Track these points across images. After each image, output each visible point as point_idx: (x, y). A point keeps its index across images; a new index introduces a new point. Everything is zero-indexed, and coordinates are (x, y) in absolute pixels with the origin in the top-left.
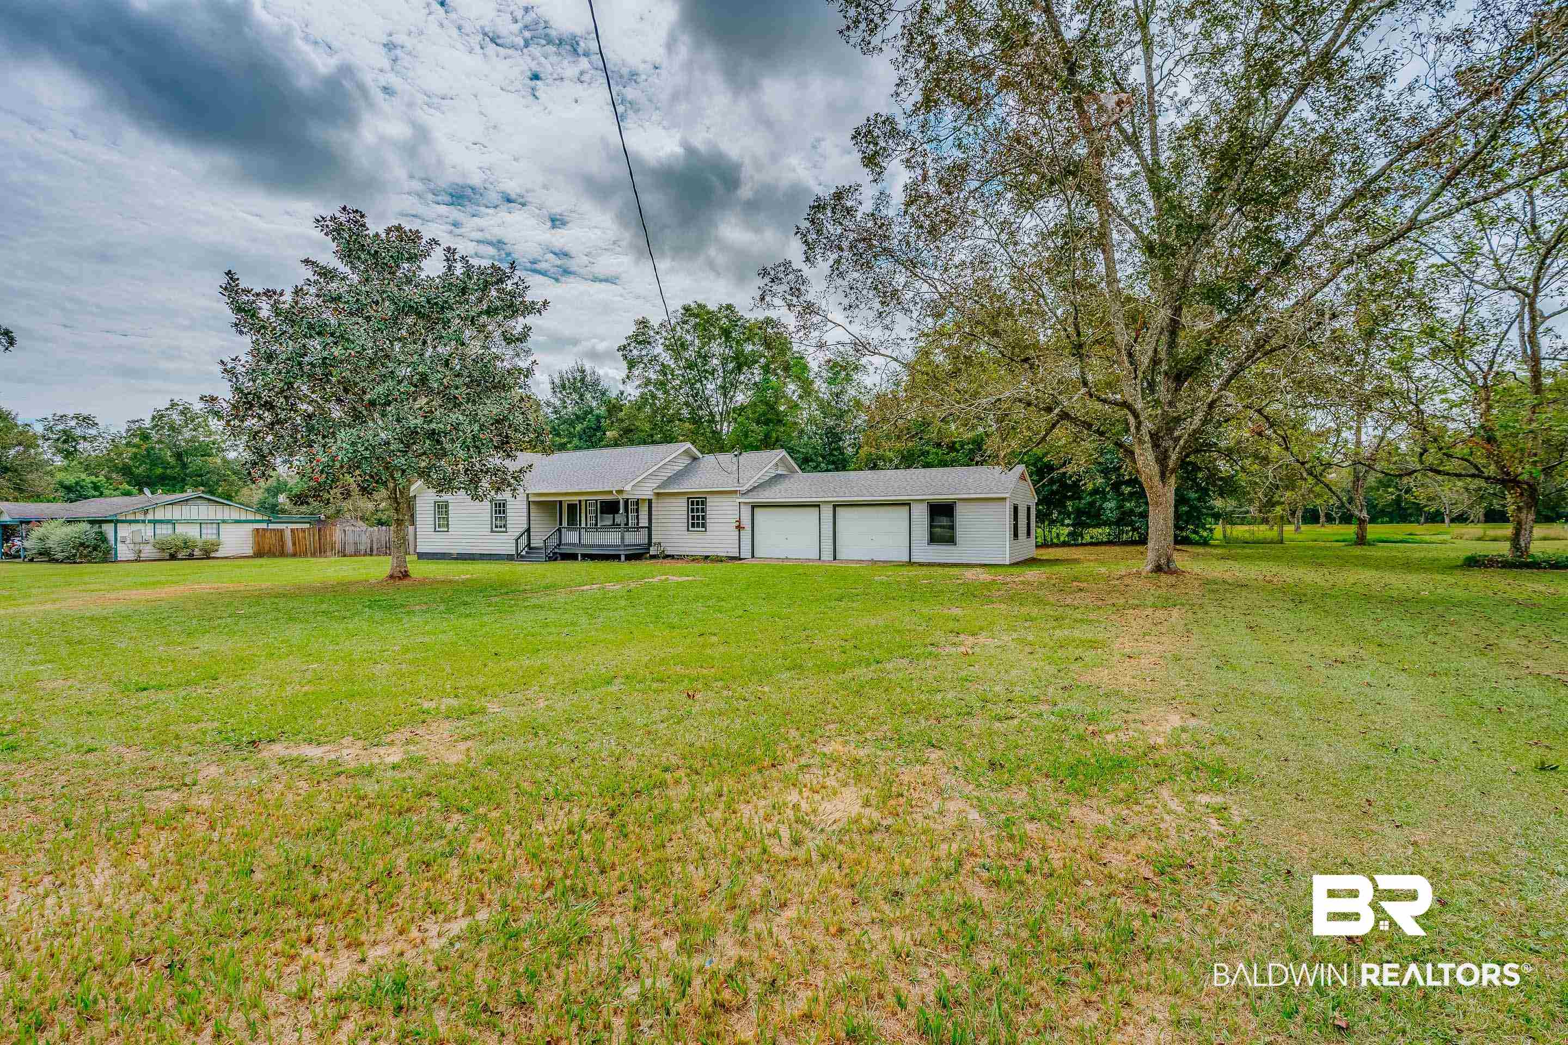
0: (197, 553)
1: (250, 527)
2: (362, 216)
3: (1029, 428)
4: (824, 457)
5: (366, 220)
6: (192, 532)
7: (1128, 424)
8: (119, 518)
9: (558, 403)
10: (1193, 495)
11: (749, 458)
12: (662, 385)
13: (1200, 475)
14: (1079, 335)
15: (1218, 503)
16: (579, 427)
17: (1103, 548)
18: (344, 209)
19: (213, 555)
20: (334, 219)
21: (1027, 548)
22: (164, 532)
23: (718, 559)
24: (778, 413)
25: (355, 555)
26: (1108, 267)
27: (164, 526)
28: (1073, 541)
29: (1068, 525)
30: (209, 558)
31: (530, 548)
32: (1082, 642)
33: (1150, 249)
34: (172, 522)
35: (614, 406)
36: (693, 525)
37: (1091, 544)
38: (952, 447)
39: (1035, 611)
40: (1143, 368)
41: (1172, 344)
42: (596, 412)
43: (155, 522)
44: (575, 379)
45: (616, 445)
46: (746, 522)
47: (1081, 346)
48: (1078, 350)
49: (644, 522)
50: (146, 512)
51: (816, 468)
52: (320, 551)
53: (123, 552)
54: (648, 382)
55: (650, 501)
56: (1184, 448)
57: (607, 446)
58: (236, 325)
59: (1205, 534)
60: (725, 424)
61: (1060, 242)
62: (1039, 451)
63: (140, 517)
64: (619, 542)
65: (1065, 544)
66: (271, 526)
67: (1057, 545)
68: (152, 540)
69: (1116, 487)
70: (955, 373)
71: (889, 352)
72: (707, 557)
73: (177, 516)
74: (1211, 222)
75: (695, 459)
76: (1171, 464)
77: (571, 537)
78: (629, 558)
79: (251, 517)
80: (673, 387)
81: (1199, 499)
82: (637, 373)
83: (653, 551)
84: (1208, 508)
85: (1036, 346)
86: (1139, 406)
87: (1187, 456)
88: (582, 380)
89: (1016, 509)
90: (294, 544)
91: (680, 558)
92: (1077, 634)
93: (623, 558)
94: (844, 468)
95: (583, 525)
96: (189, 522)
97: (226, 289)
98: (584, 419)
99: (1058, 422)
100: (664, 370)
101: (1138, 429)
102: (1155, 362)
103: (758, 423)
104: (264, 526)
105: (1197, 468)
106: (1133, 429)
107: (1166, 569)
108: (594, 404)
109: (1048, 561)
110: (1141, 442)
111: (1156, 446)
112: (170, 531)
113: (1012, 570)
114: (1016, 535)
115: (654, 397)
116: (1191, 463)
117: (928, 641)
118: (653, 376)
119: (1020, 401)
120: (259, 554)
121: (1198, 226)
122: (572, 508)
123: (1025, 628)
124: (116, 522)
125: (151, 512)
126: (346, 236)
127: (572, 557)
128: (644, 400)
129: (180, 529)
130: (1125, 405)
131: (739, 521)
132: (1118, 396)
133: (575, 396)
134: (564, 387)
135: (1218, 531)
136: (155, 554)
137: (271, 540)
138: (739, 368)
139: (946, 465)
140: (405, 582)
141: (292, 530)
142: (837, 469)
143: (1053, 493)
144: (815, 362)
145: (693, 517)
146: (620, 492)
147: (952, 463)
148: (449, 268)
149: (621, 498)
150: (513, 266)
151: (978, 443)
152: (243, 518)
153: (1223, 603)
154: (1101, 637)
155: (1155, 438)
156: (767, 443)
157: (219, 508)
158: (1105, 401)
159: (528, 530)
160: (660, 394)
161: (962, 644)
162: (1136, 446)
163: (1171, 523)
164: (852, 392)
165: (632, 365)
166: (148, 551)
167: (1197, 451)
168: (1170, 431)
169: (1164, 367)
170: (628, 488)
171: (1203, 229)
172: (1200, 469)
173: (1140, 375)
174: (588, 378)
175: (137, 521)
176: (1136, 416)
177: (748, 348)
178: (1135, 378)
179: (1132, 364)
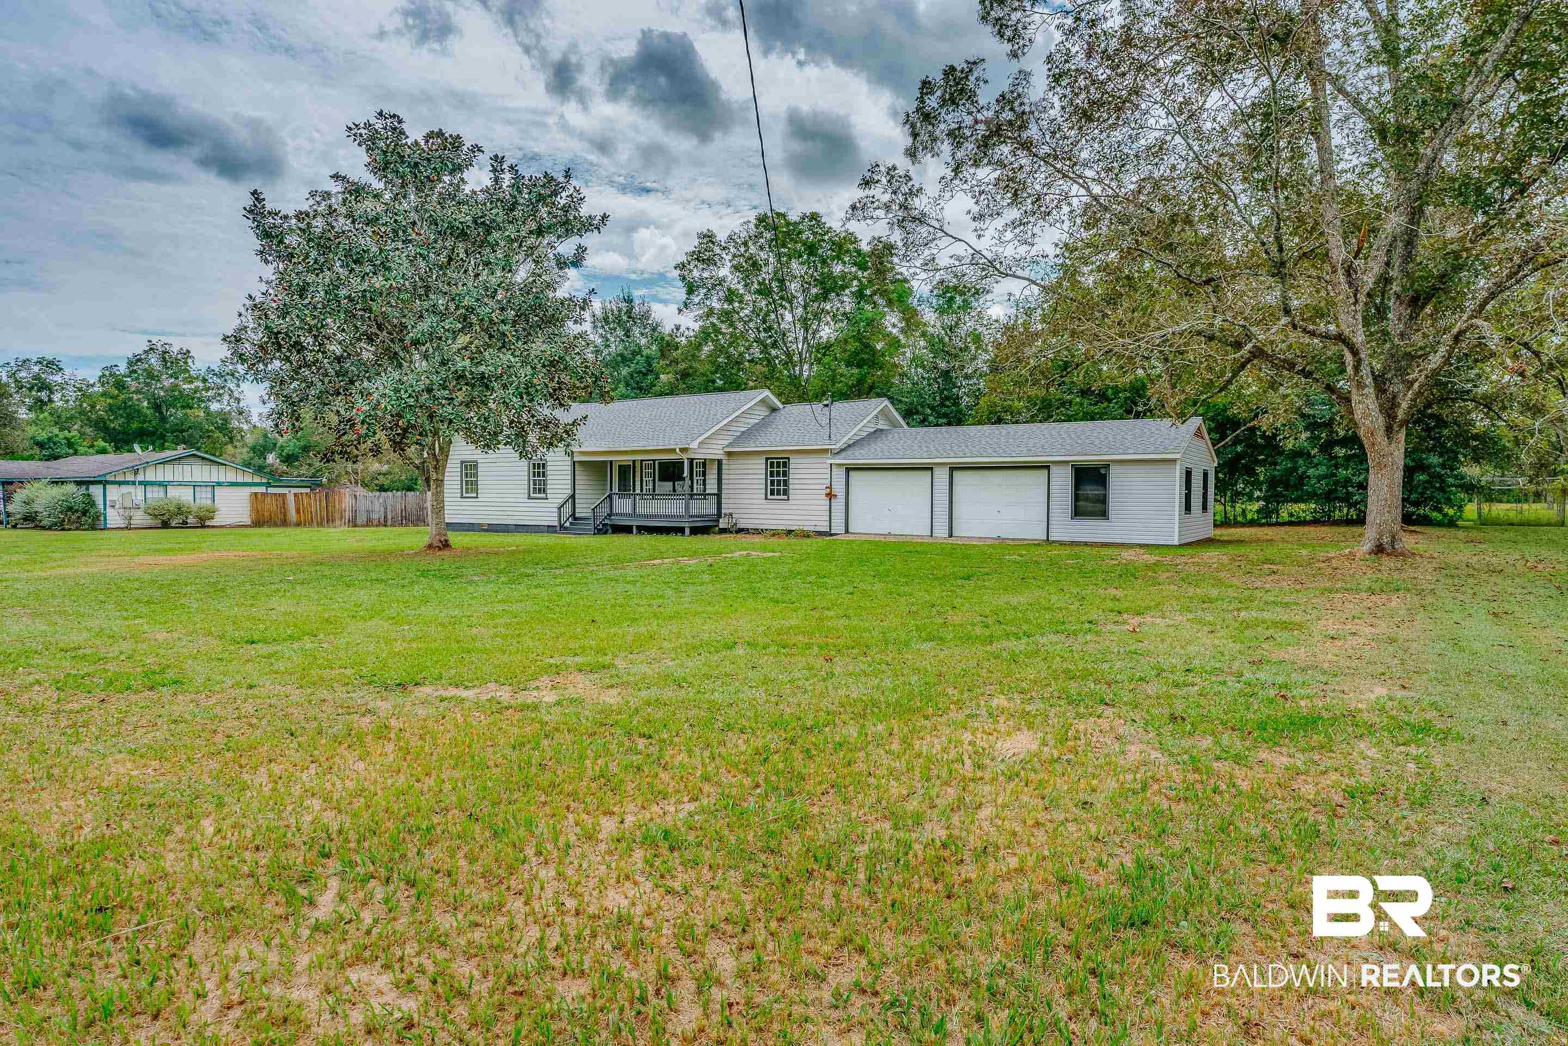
0: (191, 520)
1: (247, 491)
2: (400, 122)
3: (1210, 369)
4: (932, 408)
5: (404, 126)
6: (184, 496)
7: (1343, 363)
8: (108, 478)
9: (599, 341)
10: (1434, 459)
11: (842, 408)
12: (727, 316)
13: (1445, 432)
14: (1281, 250)
15: (1472, 471)
16: (625, 371)
17: (1306, 529)
18: (381, 114)
19: (208, 523)
20: (368, 125)
21: (1202, 526)
22: (156, 495)
23: (805, 535)
24: (874, 352)
25: (367, 525)
26: (1322, 159)
27: (156, 489)
28: (1266, 518)
29: (1258, 499)
30: (203, 527)
31: (575, 519)
32: (1275, 624)
33: (1382, 132)
34: (164, 485)
35: (668, 344)
36: (772, 494)
37: (1290, 523)
38: (1103, 396)
39: (1214, 593)
40: (1366, 289)
41: (1408, 257)
42: (646, 352)
43: (145, 484)
44: (620, 311)
45: (671, 393)
46: (839, 489)
47: (1283, 264)
48: (1279, 270)
49: (712, 487)
50: (136, 472)
51: (924, 422)
52: (328, 519)
53: (114, 518)
54: (711, 312)
55: (720, 462)
56: (1419, 394)
57: (661, 394)
58: (262, 252)
59: (1451, 512)
60: (806, 367)
61: (1258, 127)
62: (1220, 399)
63: (130, 477)
64: (682, 511)
65: (1252, 523)
66: (271, 490)
67: (1243, 525)
68: (142, 505)
69: (1326, 448)
70: (1112, 300)
71: (1026, 273)
72: (790, 532)
73: (169, 477)
74: (1466, 96)
75: (774, 410)
76: (1401, 414)
77: (623, 506)
78: (695, 531)
79: (248, 479)
80: (741, 319)
81: (1443, 466)
82: (696, 300)
83: (723, 524)
84: (1456, 477)
85: (1221, 263)
86: (1359, 338)
87: (1429, 405)
88: (629, 312)
89: (1188, 474)
90: (298, 511)
91: (758, 532)
92: (1266, 615)
93: (687, 531)
94: (959, 423)
95: (638, 491)
96: (181, 484)
97: (251, 212)
98: (631, 360)
99: (1249, 360)
100: (731, 296)
101: (1357, 368)
102: (1385, 280)
103: (849, 364)
104: (263, 489)
105: (1441, 422)
106: (1350, 369)
107: (1389, 548)
108: (643, 341)
109: (1229, 542)
110: (1360, 385)
111: (1380, 390)
112: (162, 495)
113: (1182, 551)
114: (1188, 508)
115: (718, 331)
116: (1432, 416)
117: (1084, 618)
118: (716, 305)
119: (1199, 333)
120: (258, 523)
121: (1450, 102)
122: (625, 472)
123: (1203, 610)
124: (105, 483)
125: (141, 472)
126: (382, 144)
127: (627, 530)
128: (704, 335)
129: (173, 492)
130: (1340, 338)
131: (830, 488)
132: (1332, 327)
133: (620, 332)
134: (606, 319)
135: (1471, 510)
136: (149, 521)
137: (271, 506)
138: (825, 297)
139: (1093, 419)
140: (446, 553)
141: (296, 495)
142: (949, 424)
143: (1239, 456)
144: (921, 286)
145: (772, 482)
146: (683, 450)
147: (1101, 416)
148: (496, 180)
149: (685, 457)
150: (568, 175)
151: (1138, 390)
152: (240, 480)
153: (1463, 589)
154: (1298, 619)
155: (1380, 382)
156: (860, 390)
157: (214, 468)
158: (1313, 334)
159: (573, 497)
160: (724, 327)
161: (1125, 623)
162: (1354, 391)
163: (1398, 492)
164: (969, 324)
165: (691, 290)
166: (139, 518)
167: (1443, 400)
168: (1402, 372)
169: (1395, 287)
170: (694, 445)
171: (1455, 106)
172: (1445, 424)
173: (1362, 298)
174: (637, 309)
175: (127, 483)
176: (1355, 353)
177: (837, 269)
178: (1356, 302)
179: (1350, 284)
